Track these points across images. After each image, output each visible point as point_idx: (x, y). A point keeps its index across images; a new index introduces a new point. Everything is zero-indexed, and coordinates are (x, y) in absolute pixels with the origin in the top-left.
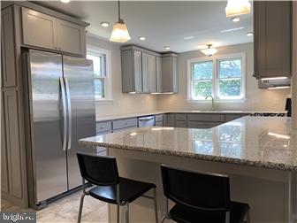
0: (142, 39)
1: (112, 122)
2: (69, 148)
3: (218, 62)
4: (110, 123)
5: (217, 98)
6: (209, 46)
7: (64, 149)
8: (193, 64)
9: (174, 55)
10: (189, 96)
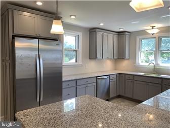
0: (102, 24)
1: (76, 81)
2: (41, 100)
3: (160, 38)
4: (75, 81)
5: (158, 64)
6: (153, 27)
7: (38, 100)
8: (141, 40)
9: (127, 33)
10: (137, 62)
